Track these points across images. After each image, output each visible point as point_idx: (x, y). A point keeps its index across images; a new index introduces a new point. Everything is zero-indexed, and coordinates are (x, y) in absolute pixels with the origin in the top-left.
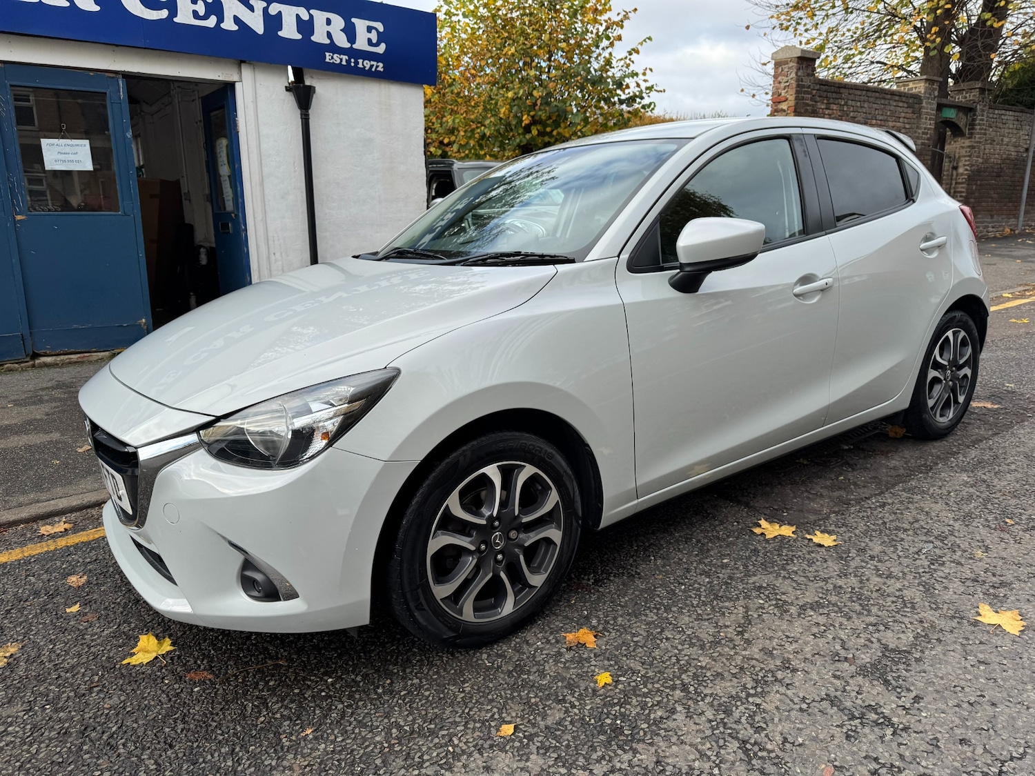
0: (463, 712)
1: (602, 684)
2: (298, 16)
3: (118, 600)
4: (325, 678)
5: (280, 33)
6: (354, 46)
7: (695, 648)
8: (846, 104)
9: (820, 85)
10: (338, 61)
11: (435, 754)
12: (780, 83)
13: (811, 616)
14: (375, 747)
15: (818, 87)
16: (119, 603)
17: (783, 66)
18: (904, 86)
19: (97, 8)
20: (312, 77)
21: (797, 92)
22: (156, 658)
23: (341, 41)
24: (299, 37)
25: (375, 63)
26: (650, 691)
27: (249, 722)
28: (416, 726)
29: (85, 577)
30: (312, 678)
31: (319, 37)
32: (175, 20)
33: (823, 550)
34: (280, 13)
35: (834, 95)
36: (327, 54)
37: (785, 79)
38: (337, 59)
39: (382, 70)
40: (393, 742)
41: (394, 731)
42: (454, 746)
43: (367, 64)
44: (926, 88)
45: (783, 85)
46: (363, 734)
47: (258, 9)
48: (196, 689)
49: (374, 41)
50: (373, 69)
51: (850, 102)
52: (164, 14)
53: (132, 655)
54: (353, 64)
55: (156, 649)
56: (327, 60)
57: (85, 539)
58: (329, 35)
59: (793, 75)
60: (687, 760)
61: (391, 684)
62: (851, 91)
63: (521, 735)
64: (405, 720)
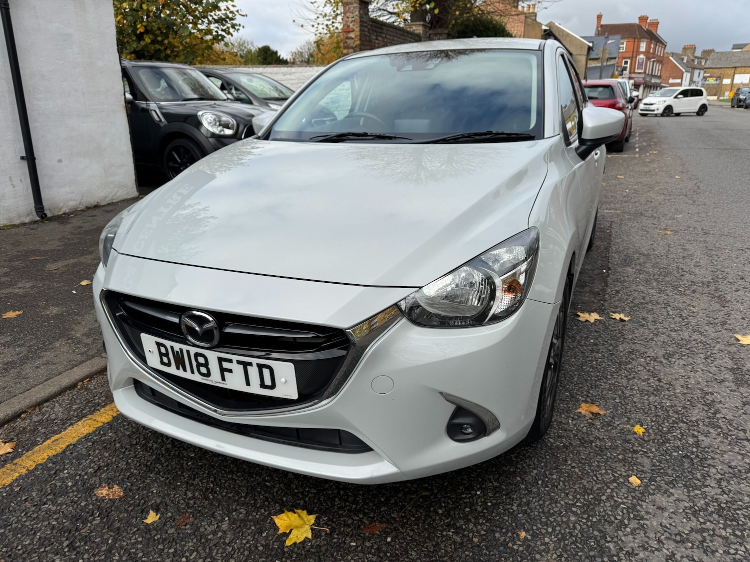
0: (594, 480)
1: (641, 434)
3: (190, 495)
4: (473, 492)
7: (652, 397)
8: (386, 37)
9: (373, 22)
11: (621, 514)
12: (348, 17)
13: (675, 362)
14: (579, 524)
15: (371, 23)
16: (194, 497)
17: (350, 6)
18: (410, 28)
21: (361, 26)
22: (312, 529)
26: (669, 429)
27: (470, 546)
28: (582, 501)
29: (116, 487)
30: (464, 496)
33: (627, 323)
35: (380, 30)
37: (352, 16)
40: (585, 516)
41: (574, 509)
42: (623, 503)
44: (423, 31)
45: (350, 19)
46: (559, 519)
48: (389, 539)
51: (388, 36)
53: (286, 535)
55: (301, 522)
57: (51, 453)
59: (357, 13)
60: (740, 460)
61: (523, 479)
62: (388, 28)
63: (645, 480)
64: (570, 500)
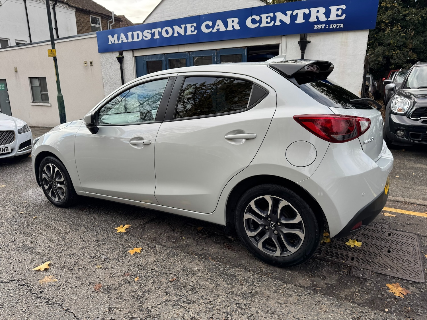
2: (304, 13)
5: (296, 22)
6: (329, 19)
10: (320, 27)
19: (239, 28)
20: (310, 36)
23: (323, 18)
24: (304, 21)
25: (339, 25)
31: (313, 19)
32: (261, 26)
34: (297, 14)
36: (315, 26)
38: (319, 27)
39: (343, 27)
43: (335, 26)
47: (289, 14)
49: (339, 15)
50: (338, 28)
52: (258, 25)
54: (327, 27)
56: (315, 28)
58: (317, 17)
